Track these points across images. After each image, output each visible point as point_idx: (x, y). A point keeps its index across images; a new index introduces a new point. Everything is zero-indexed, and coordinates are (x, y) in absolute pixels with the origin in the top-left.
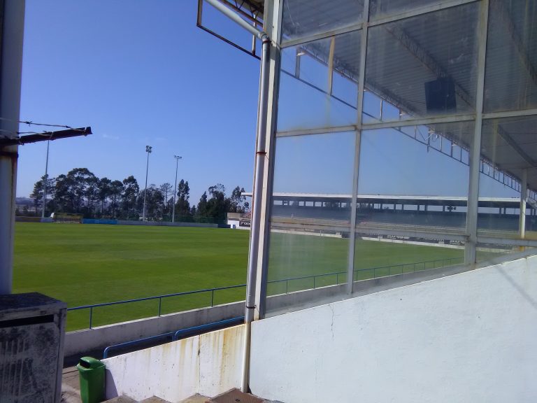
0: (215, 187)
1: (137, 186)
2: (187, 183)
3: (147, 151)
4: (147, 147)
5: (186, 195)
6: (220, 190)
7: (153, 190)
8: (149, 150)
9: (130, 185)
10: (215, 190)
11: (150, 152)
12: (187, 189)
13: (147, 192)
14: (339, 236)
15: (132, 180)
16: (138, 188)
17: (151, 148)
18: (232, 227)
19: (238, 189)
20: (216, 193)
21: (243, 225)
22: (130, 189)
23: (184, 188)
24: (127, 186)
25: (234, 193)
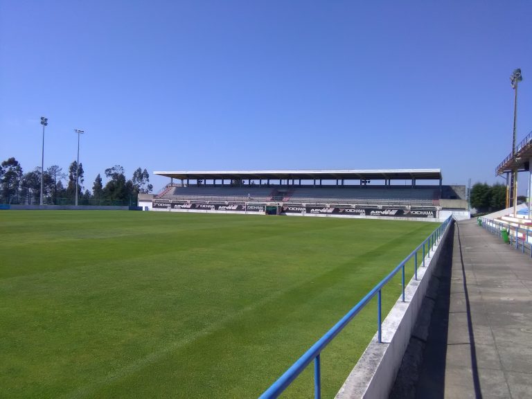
0: (113, 169)
1: (19, 169)
2: (81, 165)
3: (42, 123)
4: (42, 118)
5: (80, 179)
6: (120, 172)
7: (39, 173)
8: (44, 122)
9: (11, 169)
10: (113, 172)
11: (46, 124)
12: (81, 172)
13: (32, 176)
14: (262, 213)
15: (12, 162)
16: (22, 172)
17: (46, 120)
18: (144, 209)
19: (139, 170)
20: (115, 176)
21: (157, 207)
22: (10, 174)
23: (77, 170)
24: (7, 170)
25: (135, 174)
